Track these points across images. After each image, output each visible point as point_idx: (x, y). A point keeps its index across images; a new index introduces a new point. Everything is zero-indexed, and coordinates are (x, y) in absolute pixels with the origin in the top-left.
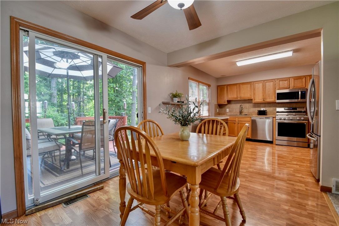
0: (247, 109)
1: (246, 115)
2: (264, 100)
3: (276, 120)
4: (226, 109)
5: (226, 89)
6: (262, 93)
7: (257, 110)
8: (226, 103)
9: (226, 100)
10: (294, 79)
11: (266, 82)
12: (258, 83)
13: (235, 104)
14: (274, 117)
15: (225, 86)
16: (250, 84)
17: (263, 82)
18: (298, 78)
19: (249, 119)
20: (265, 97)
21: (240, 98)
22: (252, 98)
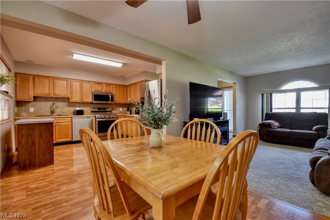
0: (60, 109)
1: (60, 115)
2: (82, 100)
3: (95, 118)
4: (29, 108)
5: (33, 80)
6: (79, 92)
7: (72, 109)
8: (32, 100)
9: (31, 96)
10: (105, 85)
11: (83, 82)
12: (75, 81)
13: (43, 102)
14: (94, 117)
15: (31, 77)
16: (67, 81)
17: (80, 81)
18: (108, 85)
19: (69, 120)
20: (82, 96)
21: (54, 94)
22: (69, 96)
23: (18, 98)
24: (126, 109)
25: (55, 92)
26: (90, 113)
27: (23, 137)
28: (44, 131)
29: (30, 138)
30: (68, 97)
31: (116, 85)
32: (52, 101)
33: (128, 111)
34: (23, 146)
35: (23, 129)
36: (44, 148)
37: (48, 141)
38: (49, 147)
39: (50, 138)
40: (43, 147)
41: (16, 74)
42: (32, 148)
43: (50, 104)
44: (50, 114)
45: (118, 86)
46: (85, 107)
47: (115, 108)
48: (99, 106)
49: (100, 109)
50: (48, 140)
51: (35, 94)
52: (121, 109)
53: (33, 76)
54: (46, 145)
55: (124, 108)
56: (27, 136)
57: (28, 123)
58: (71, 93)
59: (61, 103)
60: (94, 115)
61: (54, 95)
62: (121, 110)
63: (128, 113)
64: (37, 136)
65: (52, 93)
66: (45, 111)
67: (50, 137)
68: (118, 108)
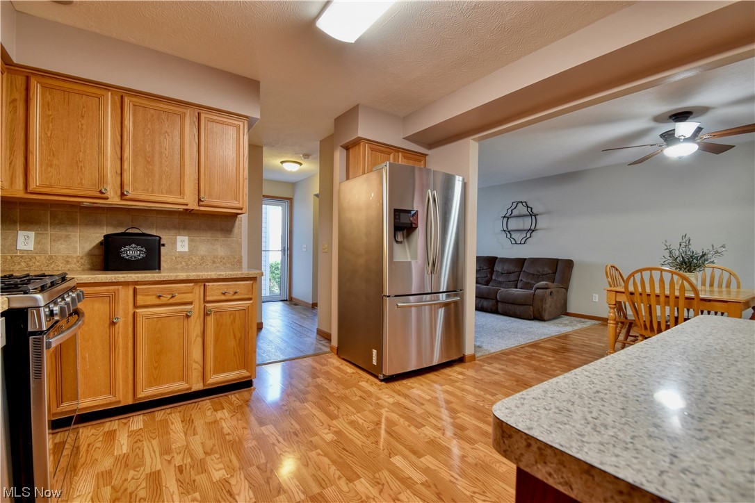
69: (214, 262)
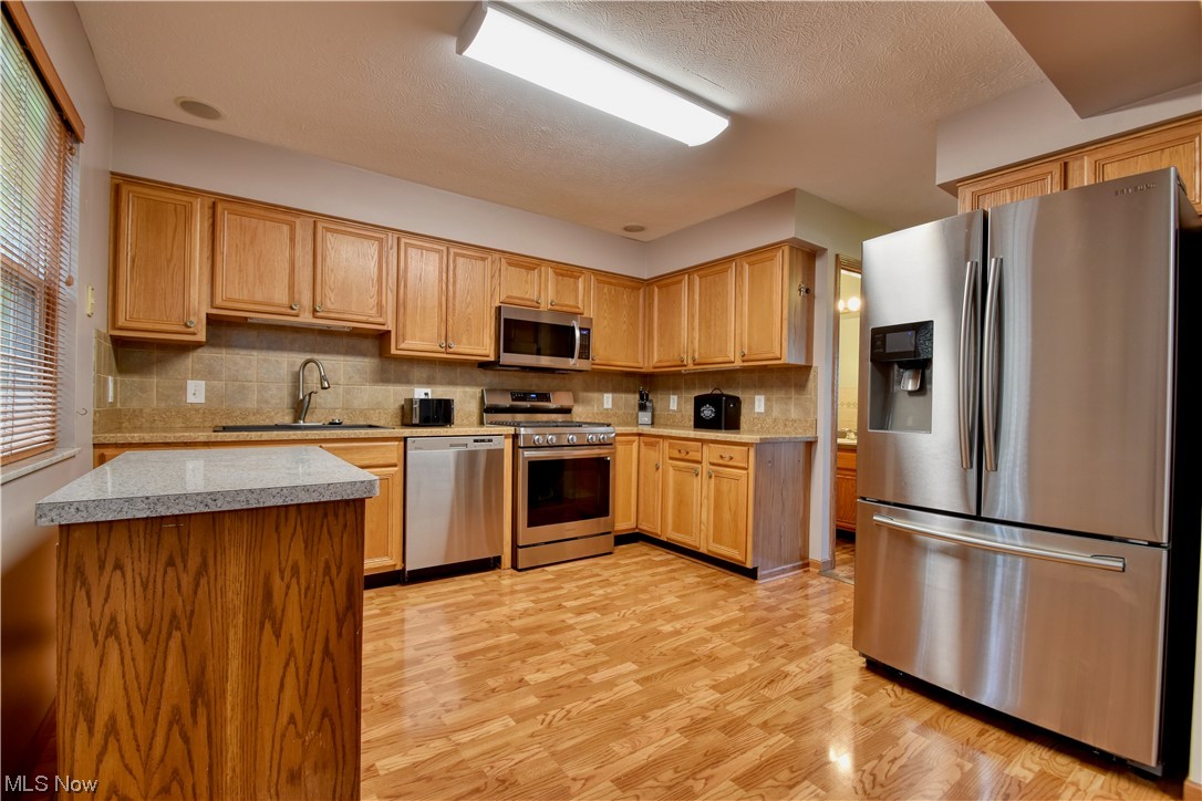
0: (343, 389)
2: (447, 347)
3: (515, 447)
4: (185, 379)
5: (207, 224)
6: (436, 304)
7: (394, 395)
8: (202, 337)
9: (197, 314)
10: (557, 274)
11: (456, 255)
12: (421, 248)
13: (255, 353)
14: (507, 436)
15: (198, 204)
16: (380, 241)
17: (444, 249)
18: (566, 271)
19: (392, 452)
20: (450, 328)
21: (315, 311)
22: (390, 326)
23: (121, 322)
24: (634, 399)
25: (318, 299)
26: (475, 418)
27: (112, 643)
28: (295, 571)
29: (175, 644)
30: (385, 328)
31: (604, 277)
32: (302, 350)
33: (642, 408)
34: (112, 729)
35: (118, 566)
36: (292, 720)
37: (317, 657)
38: (325, 714)
39: (340, 635)
40: (284, 719)
41: (120, 186)
42: (186, 740)
43: (292, 365)
44: (288, 420)
45: (610, 283)
46: (452, 383)
47: (585, 394)
48: (516, 382)
49: (524, 396)
50: (319, 647)
51: (218, 301)
52: (608, 400)
53: (208, 202)
54: (303, 698)
55: (623, 396)
56: (145, 635)
57: (162, 511)
58: (399, 305)
59: (342, 358)
60: (511, 430)
61: (314, 317)
62: (610, 406)
63: (645, 417)
64: (240, 619)
65: (306, 300)
66: (267, 402)
67: (340, 621)
68: (595, 395)
69: (785, 425)
